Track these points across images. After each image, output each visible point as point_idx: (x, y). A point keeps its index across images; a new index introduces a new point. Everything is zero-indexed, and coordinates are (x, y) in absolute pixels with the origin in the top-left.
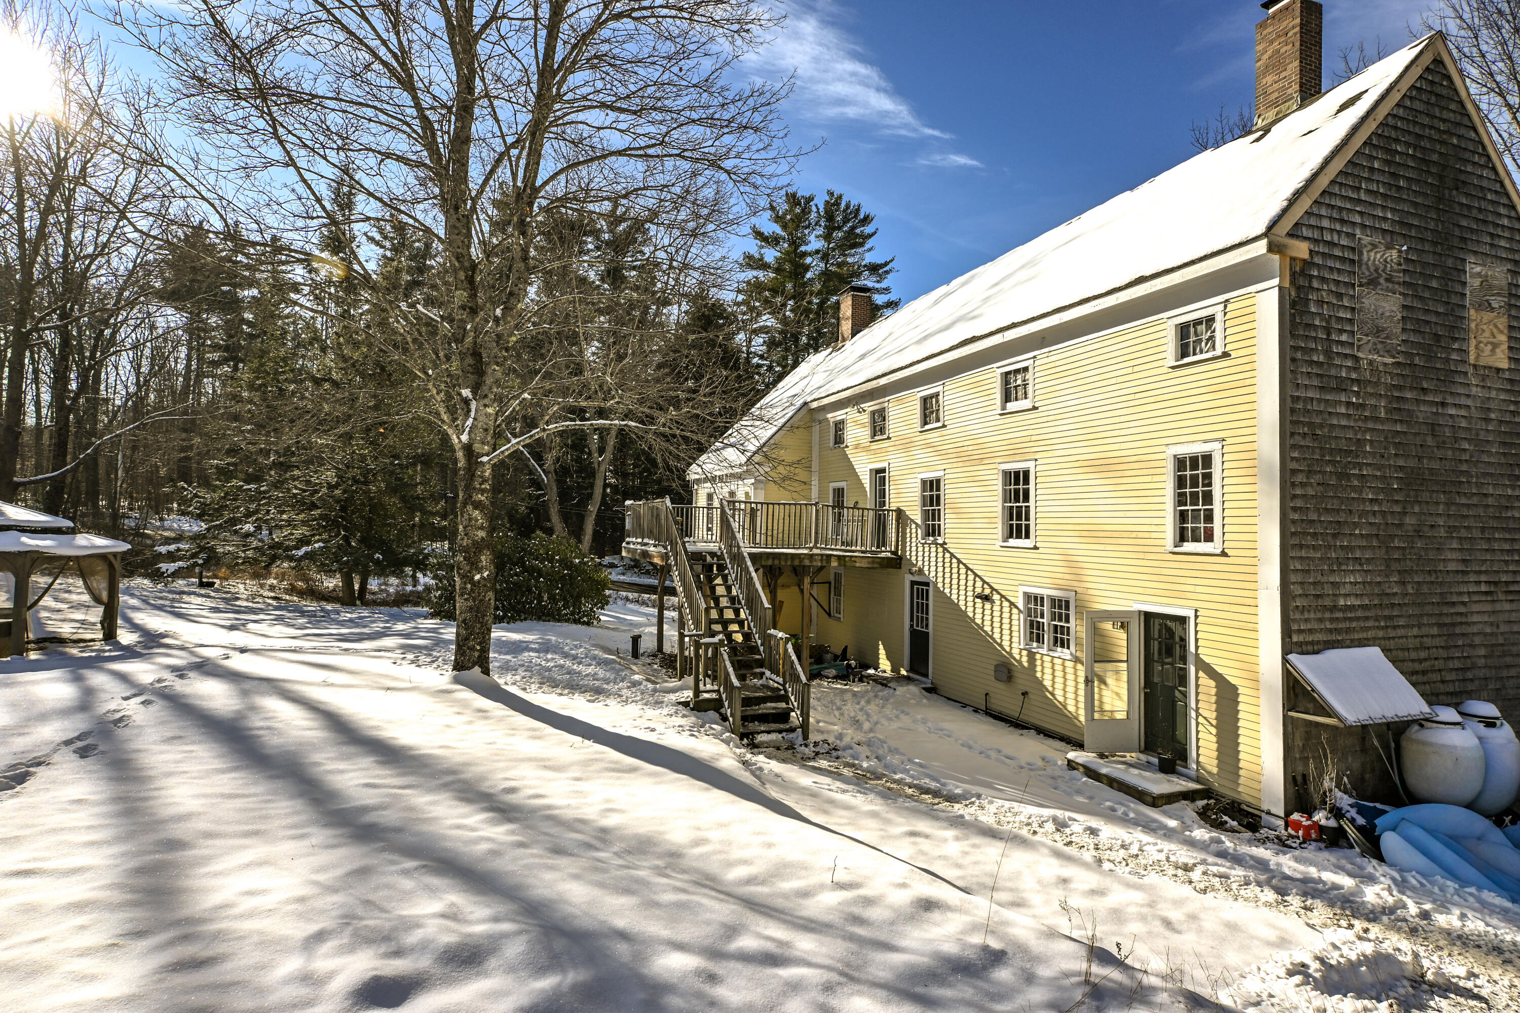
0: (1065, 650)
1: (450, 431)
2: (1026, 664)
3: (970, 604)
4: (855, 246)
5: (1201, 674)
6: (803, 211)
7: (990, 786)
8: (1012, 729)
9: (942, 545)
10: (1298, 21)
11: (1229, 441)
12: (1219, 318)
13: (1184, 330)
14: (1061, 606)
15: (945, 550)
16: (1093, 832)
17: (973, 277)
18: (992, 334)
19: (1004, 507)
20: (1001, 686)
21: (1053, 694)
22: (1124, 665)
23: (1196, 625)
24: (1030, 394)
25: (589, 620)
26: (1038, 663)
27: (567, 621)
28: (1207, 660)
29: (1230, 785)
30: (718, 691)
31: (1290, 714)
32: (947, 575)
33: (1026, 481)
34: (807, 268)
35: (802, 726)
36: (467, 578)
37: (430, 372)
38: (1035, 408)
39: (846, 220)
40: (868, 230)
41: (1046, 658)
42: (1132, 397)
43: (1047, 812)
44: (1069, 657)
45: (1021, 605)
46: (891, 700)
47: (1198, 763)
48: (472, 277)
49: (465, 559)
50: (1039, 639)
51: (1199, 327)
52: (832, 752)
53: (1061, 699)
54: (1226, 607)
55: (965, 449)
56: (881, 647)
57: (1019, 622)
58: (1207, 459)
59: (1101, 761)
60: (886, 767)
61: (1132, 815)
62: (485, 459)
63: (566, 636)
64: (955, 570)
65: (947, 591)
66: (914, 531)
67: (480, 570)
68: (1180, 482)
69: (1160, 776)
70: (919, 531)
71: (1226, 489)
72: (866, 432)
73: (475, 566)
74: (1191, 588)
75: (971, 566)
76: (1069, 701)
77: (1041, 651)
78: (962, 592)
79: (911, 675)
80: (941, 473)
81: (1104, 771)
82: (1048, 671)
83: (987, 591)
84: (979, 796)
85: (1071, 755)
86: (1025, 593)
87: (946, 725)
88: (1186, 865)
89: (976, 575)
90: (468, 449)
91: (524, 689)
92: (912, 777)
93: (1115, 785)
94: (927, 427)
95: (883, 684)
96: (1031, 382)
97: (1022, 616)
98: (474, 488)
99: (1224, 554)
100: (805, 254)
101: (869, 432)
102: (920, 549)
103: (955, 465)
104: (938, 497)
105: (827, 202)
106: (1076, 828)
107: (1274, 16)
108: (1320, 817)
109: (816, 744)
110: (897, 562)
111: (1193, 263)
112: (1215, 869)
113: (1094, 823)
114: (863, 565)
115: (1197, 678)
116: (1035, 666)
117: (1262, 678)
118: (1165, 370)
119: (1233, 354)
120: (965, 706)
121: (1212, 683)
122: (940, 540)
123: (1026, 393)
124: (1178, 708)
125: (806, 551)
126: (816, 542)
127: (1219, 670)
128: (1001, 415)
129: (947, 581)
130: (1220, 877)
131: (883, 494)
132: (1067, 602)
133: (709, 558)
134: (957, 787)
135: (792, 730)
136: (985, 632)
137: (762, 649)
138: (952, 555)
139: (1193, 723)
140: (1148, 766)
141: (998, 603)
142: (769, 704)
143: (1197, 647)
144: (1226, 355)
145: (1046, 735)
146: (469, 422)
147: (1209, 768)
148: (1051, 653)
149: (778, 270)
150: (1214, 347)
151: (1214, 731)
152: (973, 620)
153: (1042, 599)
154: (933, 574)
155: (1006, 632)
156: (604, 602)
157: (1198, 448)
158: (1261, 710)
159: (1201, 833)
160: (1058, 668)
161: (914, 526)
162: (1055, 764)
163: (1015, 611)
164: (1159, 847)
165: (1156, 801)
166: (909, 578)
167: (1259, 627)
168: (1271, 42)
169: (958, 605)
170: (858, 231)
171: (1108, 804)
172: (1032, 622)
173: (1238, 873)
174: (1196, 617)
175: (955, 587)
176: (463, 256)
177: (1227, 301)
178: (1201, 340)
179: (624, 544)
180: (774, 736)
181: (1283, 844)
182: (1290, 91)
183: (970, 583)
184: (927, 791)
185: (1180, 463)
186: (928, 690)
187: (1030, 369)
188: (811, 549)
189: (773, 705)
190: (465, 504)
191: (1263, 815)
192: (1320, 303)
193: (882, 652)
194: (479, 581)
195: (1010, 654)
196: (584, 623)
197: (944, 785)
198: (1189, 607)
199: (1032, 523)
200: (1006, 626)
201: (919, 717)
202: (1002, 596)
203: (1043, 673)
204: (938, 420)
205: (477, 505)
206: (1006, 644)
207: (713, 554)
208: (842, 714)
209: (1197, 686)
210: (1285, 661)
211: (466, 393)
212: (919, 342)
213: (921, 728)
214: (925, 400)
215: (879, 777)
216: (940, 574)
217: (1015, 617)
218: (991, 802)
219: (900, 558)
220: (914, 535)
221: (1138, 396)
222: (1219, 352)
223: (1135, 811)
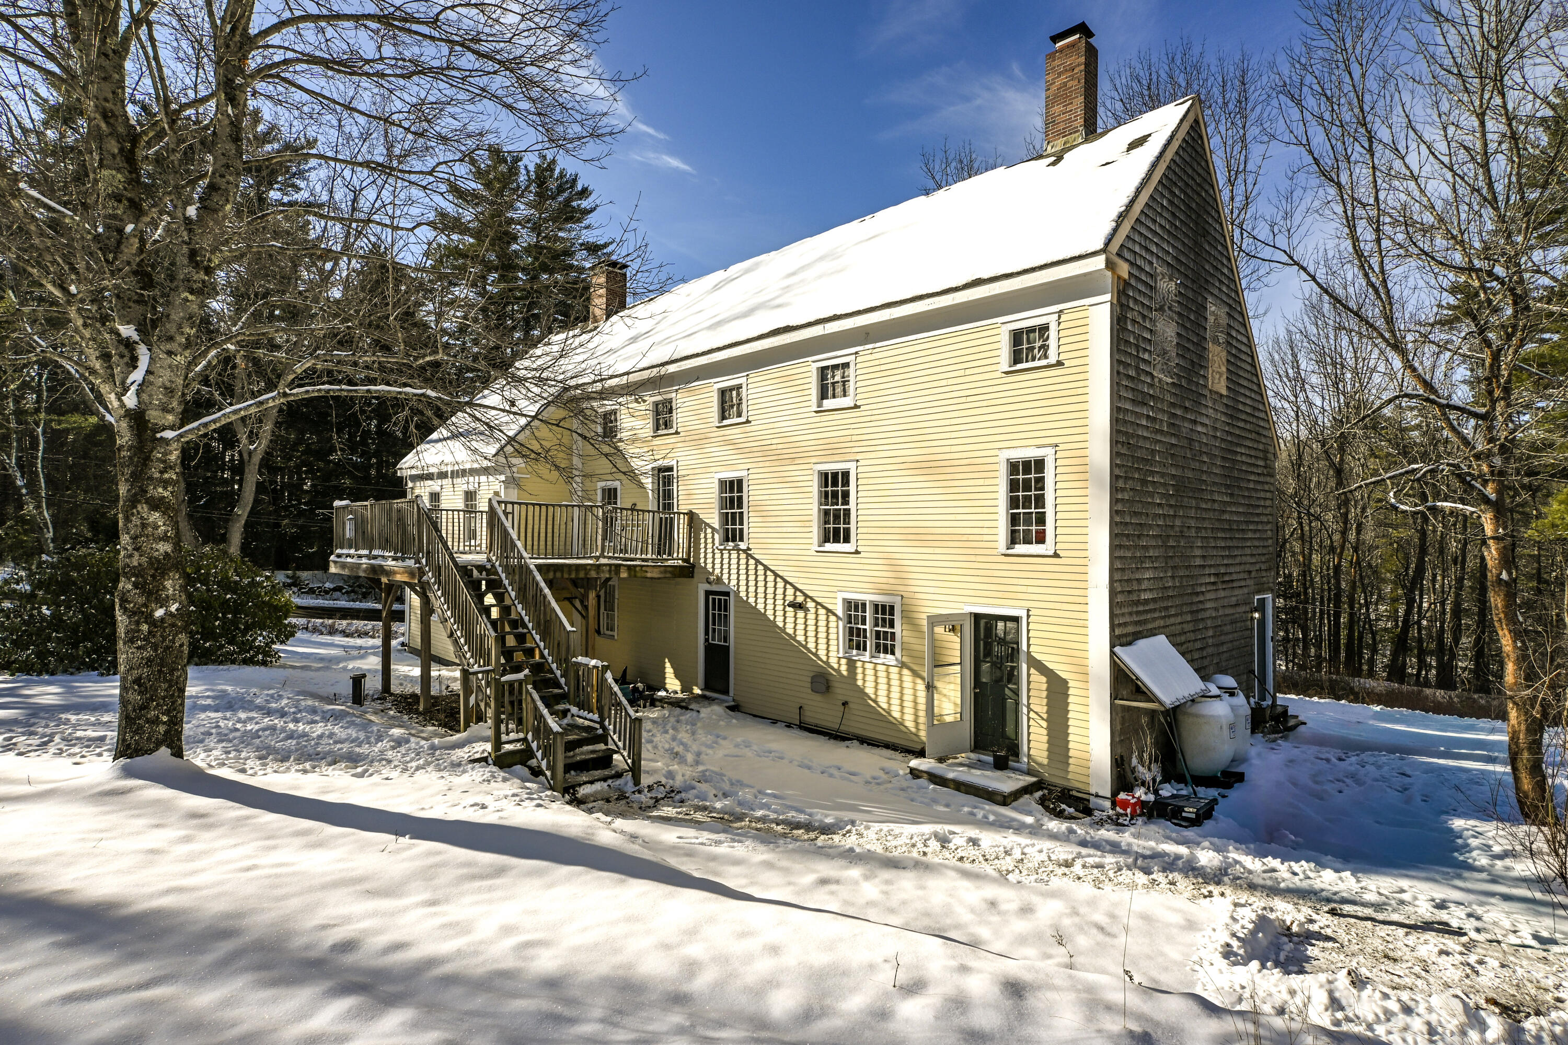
0: (889, 656)
1: (105, 389)
2: (845, 673)
3: (780, 613)
4: (570, 219)
5: (1032, 671)
6: (510, 170)
7: (854, 809)
8: (832, 741)
9: (744, 551)
10: (1083, 59)
11: (1061, 447)
12: (1053, 327)
13: (1017, 337)
14: (885, 612)
15: (749, 556)
16: (974, 842)
17: (757, 265)
18: (810, 325)
19: (819, 510)
20: (818, 697)
21: (875, 701)
22: (958, 668)
23: (1028, 624)
24: (851, 391)
25: (265, 657)
26: (859, 670)
27: (233, 662)
28: (1038, 657)
29: (1062, 774)
30: (525, 740)
31: (1118, 702)
32: (752, 583)
33: (846, 483)
34: (515, 238)
35: (631, 769)
36: (140, 615)
37: (73, 289)
38: (856, 407)
39: (561, 190)
40: (585, 204)
41: (868, 665)
42: (963, 400)
43: (927, 829)
44: (894, 663)
45: (840, 612)
46: (699, 724)
47: (1029, 756)
48: (132, 151)
49: (136, 586)
50: (860, 647)
51: (1032, 335)
52: (672, 795)
53: (885, 706)
54: (1058, 606)
55: (774, 447)
56: (668, 665)
57: (838, 630)
58: (1040, 464)
59: (943, 766)
60: (740, 804)
61: (992, 818)
62: (169, 434)
63: (248, 683)
64: (761, 578)
65: (752, 600)
66: (709, 536)
67: (163, 603)
68: (1013, 486)
69: (999, 773)
70: (716, 536)
71: (1059, 493)
72: (649, 424)
73: (155, 596)
74: (1023, 589)
75: (780, 573)
76: (893, 708)
77: (862, 658)
78: (770, 601)
79: (708, 693)
80: (745, 473)
81: (951, 775)
82: (870, 678)
83: (800, 599)
84: (853, 823)
85: (914, 763)
86: (844, 600)
87: (774, 746)
88: (1066, 861)
89: (786, 582)
90: (137, 418)
91: (243, 771)
92: (775, 812)
93: (963, 788)
94: (726, 422)
95: (682, 707)
96: (852, 379)
97: (841, 623)
98: (151, 478)
99: (1056, 555)
100: (511, 221)
101: (651, 425)
102: (718, 556)
103: (761, 465)
104: (740, 499)
105: (538, 166)
106: (958, 841)
107: (1061, 50)
108: (1140, 793)
109: (650, 788)
110: (688, 570)
111: (1033, 270)
112: (1091, 861)
113: (973, 832)
114: (655, 575)
115: (1029, 675)
116: (856, 674)
117: (1090, 670)
118: (999, 374)
119: (1067, 363)
120: (774, 722)
121: (1044, 679)
122: (743, 546)
123: (844, 391)
124: (1008, 705)
125: (590, 562)
126: (603, 550)
127: (1051, 666)
128: (816, 412)
129: (752, 589)
130: (1097, 867)
131: (668, 495)
132: (892, 608)
133: (475, 573)
134: (826, 816)
135: (619, 775)
136: (798, 642)
137: (563, 681)
138: (758, 562)
139: (1025, 718)
140: (981, 765)
141: (813, 610)
142: (585, 748)
143: (1029, 646)
144: (1060, 364)
145: (869, 744)
146: (137, 375)
147: (1040, 760)
148: (874, 660)
149: (478, 235)
150: (1046, 356)
151: (1044, 724)
152: (783, 630)
153: (864, 605)
154: (734, 582)
155: (822, 641)
156: (287, 634)
157: (1031, 453)
158: (1089, 701)
159: (1054, 825)
160: (882, 674)
161: (709, 531)
162: (897, 775)
163: (832, 618)
164: (1038, 847)
165: (1005, 800)
166: (703, 587)
167: (1089, 623)
168: (1060, 74)
169: (765, 614)
170: (574, 204)
171: (966, 809)
172: (851, 629)
173: (1109, 860)
174: (1028, 616)
175: (761, 595)
176: (114, 115)
177: (1061, 311)
178: (1034, 348)
179: (332, 558)
180: (598, 786)
181: (1116, 823)
182: (1075, 124)
183: (780, 591)
184: (798, 826)
185: (1013, 467)
186: (733, 709)
187: (852, 365)
188: (597, 558)
189: (590, 748)
190: (133, 501)
191: (1092, 799)
192: (1134, 321)
193: (669, 670)
194: (162, 620)
195: (827, 663)
196: (257, 663)
197: (810, 815)
198: (1021, 608)
199: (853, 526)
200: (822, 635)
201: (739, 740)
202: (818, 603)
203: (864, 681)
204: (739, 415)
205: (156, 504)
206: (822, 653)
207: (481, 568)
208: (655, 747)
209: (1029, 683)
210: (1112, 653)
211: (127, 331)
212: (711, 327)
213: (748, 753)
214: (723, 393)
215: (740, 818)
216: (742, 583)
217: (832, 624)
218: (867, 828)
219: (693, 566)
220: (709, 541)
221: (969, 399)
222: (1052, 359)
223: (994, 813)
